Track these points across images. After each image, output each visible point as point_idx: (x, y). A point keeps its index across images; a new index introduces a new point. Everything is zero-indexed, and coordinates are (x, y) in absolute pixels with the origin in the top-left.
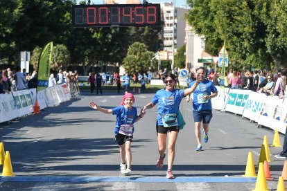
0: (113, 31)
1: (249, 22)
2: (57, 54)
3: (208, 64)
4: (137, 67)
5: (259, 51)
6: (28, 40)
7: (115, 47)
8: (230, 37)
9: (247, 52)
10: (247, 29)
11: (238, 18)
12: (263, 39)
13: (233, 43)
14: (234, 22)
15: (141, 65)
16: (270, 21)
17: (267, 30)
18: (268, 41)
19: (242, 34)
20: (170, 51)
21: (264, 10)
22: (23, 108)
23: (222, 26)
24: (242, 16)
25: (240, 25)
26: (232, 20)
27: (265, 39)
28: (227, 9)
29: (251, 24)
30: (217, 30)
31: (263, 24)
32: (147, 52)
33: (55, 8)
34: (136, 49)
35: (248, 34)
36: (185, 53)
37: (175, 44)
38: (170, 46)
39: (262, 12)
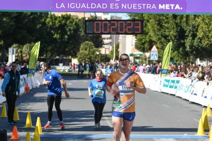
0: (69, 33)
1: (173, 28)
2: (29, 49)
3: (138, 58)
4: (87, 59)
5: (181, 49)
6: (12, 40)
7: (69, 45)
8: (159, 39)
9: (172, 50)
10: (173, 33)
11: (166, 25)
12: (184, 40)
13: (161, 43)
14: (163, 28)
15: (90, 58)
16: (189, 27)
17: (187, 34)
18: (188, 42)
19: (168, 36)
20: (107, 47)
21: (185, 19)
23: (154, 31)
24: (168, 24)
25: (167, 30)
26: (161, 26)
28: (158, 19)
29: (175, 30)
30: (149, 34)
31: (183, 29)
32: (95, 48)
33: (31, 17)
34: (86, 46)
35: (172, 37)
36: (119, 50)
37: (110, 43)
38: (107, 44)
39: (183, 21)
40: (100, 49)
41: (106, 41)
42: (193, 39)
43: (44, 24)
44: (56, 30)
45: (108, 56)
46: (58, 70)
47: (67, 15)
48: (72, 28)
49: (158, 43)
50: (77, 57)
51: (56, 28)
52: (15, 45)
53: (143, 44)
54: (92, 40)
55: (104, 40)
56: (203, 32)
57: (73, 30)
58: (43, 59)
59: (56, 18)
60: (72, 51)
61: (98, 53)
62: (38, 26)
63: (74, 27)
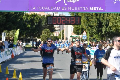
0: (36, 24)
1: (96, 21)
3: (75, 38)
4: (46, 39)
5: (100, 33)
6: (4, 28)
8: (87, 28)
9: (94, 34)
10: (95, 24)
11: (91, 20)
16: (104, 21)
17: (103, 25)
18: (103, 29)
19: (92, 26)
20: (57, 32)
22: (8, 56)
23: (84, 23)
24: (93, 19)
25: (92, 23)
26: (88, 20)
27: (102, 28)
28: (86, 16)
30: (82, 24)
31: (101, 22)
32: (50, 33)
33: (15, 15)
34: (46, 32)
35: (95, 26)
36: (64, 34)
37: (59, 29)
38: (57, 30)
39: (101, 17)
40: (53, 33)
41: (56, 29)
42: (107, 27)
43: (22, 19)
44: (28, 22)
45: (58, 37)
46: (30, 45)
47: (35, 14)
48: (37, 21)
49: (87, 30)
50: (40, 37)
51: (29, 21)
52: (5, 31)
53: (78, 30)
54: (49, 28)
55: (55, 28)
56: (112, 23)
57: (38, 22)
58: (21, 39)
59: (28, 16)
60: (37, 34)
61: (52, 35)
62: (18, 20)
63: (38, 21)
